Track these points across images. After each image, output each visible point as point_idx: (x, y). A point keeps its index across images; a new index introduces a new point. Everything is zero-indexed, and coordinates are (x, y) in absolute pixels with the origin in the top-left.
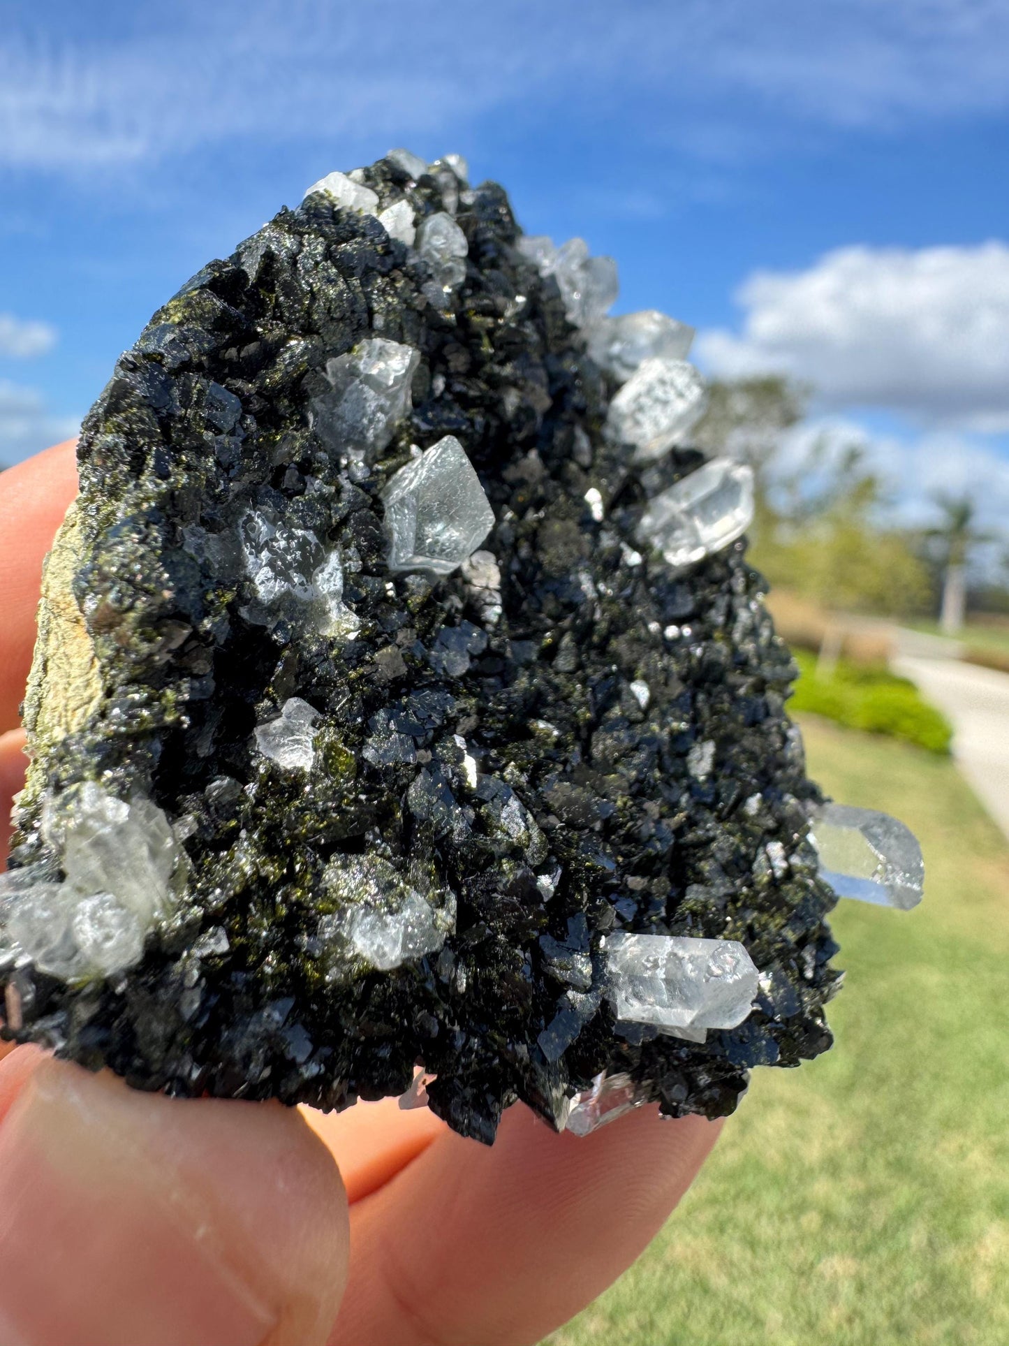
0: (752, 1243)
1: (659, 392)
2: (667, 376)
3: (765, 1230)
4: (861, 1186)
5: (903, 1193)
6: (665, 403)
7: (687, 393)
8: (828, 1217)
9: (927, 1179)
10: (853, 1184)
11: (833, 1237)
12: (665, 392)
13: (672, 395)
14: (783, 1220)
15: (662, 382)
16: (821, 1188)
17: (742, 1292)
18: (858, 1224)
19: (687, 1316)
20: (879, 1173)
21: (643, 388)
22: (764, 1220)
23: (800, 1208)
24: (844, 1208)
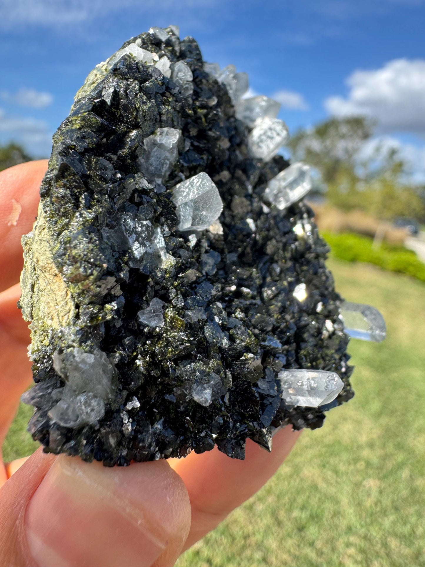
0: (336, 472)
1: (269, 133)
2: (273, 126)
3: (342, 468)
4: (383, 452)
5: (400, 457)
6: (272, 138)
7: (281, 133)
8: (368, 464)
9: (411, 452)
10: (379, 452)
11: (370, 472)
12: (272, 133)
13: (275, 135)
14: (349, 464)
15: (270, 129)
16: (366, 453)
17: (332, 490)
18: (380, 468)
19: (309, 497)
20: (390, 448)
21: (262, 132)
22: (341, 464)
23: (356, 460)
24: (375, 460)
